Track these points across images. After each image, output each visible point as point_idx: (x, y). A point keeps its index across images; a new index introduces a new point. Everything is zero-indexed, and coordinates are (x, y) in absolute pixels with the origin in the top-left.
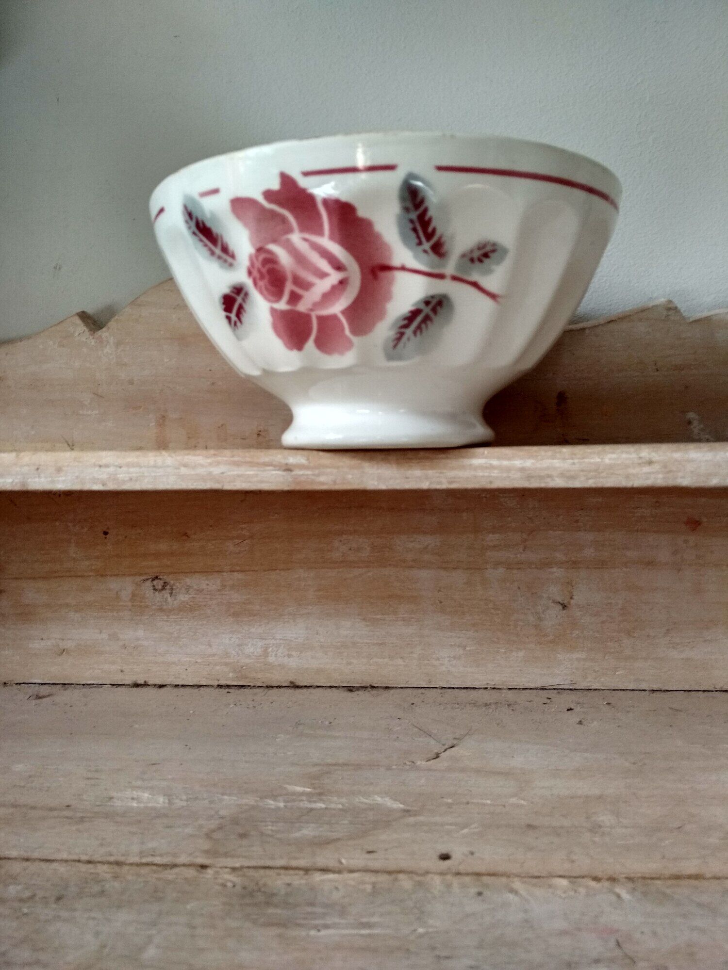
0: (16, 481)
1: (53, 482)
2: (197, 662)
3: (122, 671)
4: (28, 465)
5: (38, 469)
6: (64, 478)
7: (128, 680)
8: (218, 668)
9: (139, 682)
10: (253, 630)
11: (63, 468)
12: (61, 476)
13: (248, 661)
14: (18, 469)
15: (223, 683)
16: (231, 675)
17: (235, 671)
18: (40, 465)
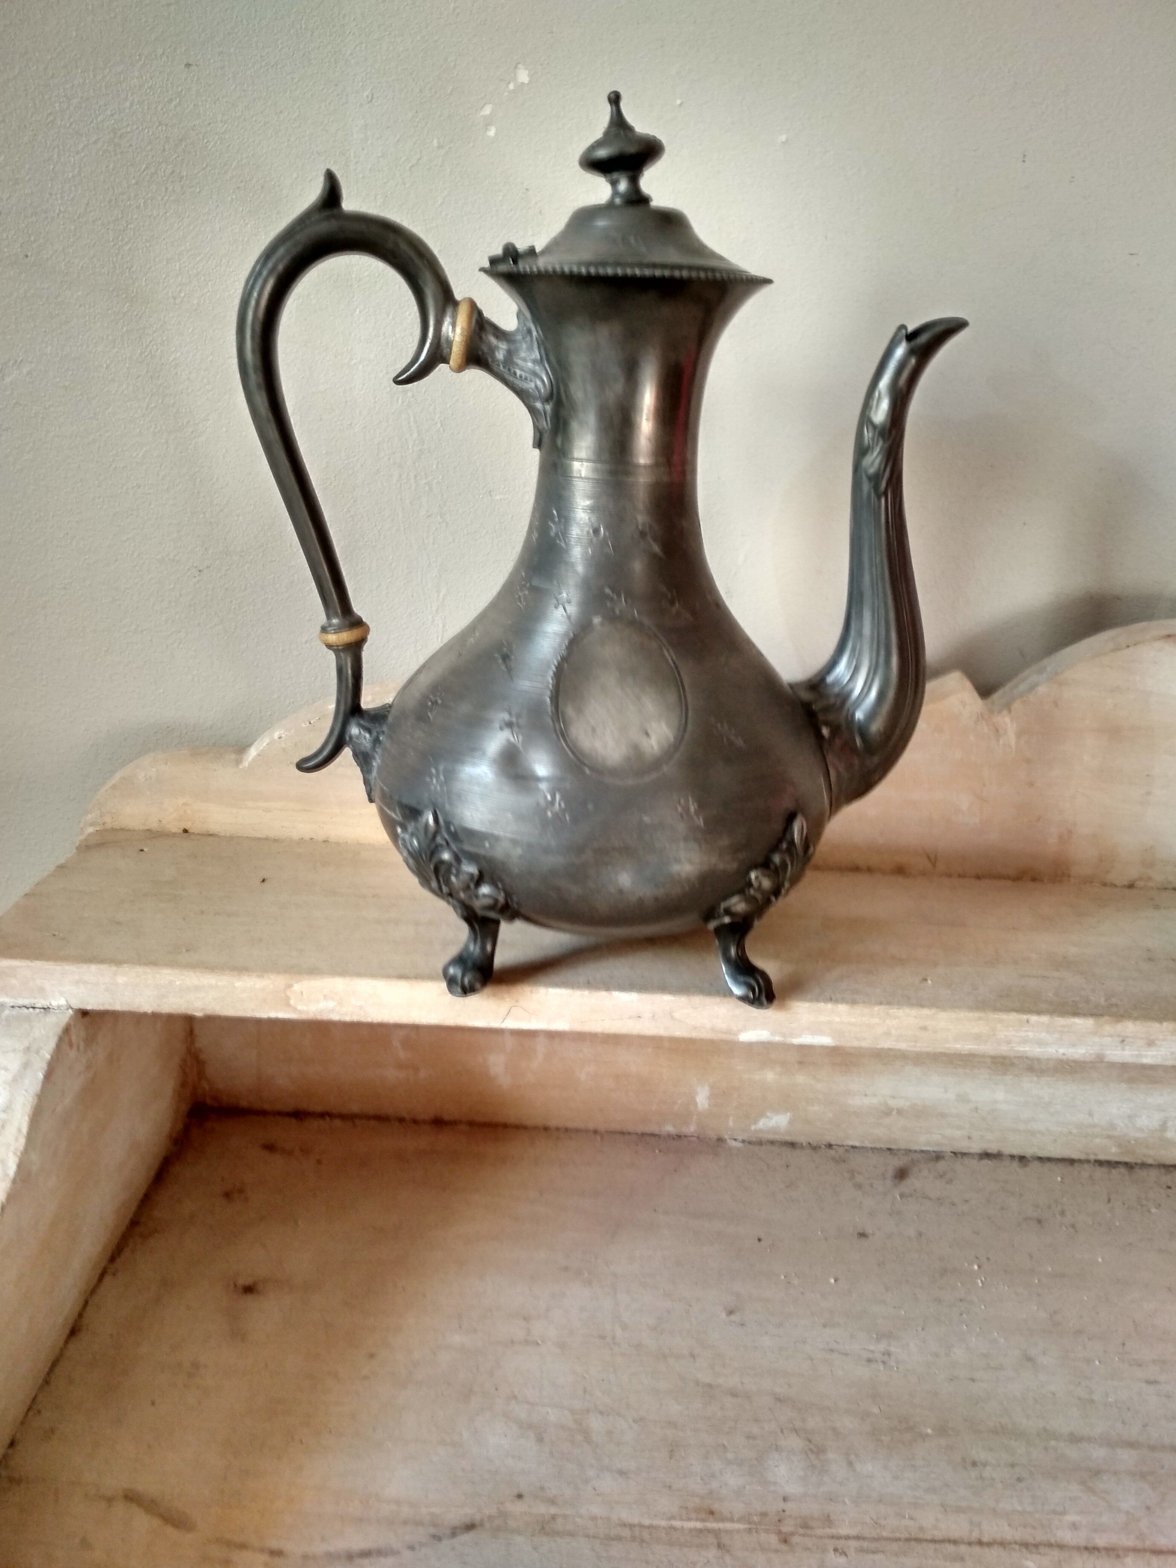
0: (1091, 1052)
1: (1138, 1056)
2: (1070, 1133)
3: (969, 1138)
4: (1111, 1036)
5: (1123, 1041)
6: (1154, 1053)
7: (976, 1147)
8: (1098, 1141)
9: (990, 1151)
10: (1150, 1100)
11: (1157, 1042)
12: (1152, 1051)
13: (1138, 1135)
14: (1097, 1039)
15: (1102, 1157)
16: (1114, 1150)
17: (1120, 1146)
18: (1127, 1037)
